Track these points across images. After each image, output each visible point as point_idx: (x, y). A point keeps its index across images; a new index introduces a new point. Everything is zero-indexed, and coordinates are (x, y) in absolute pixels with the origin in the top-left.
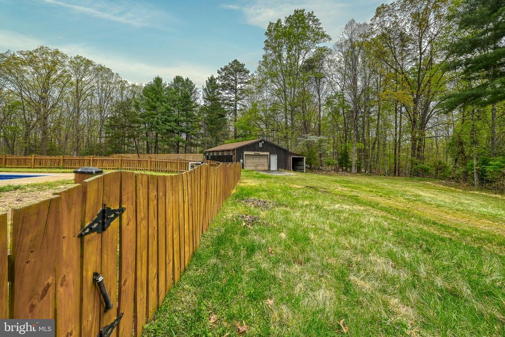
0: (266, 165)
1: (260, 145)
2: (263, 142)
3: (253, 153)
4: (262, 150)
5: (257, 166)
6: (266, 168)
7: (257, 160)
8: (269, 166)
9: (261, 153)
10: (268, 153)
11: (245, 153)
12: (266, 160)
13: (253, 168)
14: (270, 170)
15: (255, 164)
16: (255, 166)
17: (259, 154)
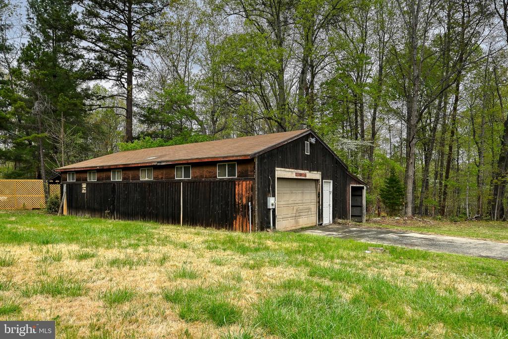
1: (307, 150)
2: (313, 139)
3: (293, 173)
4: (309, 163)
5: (298, 214)
7: (298, 197)
8: (321, 214)
9: (308, 175)
12: (313, 197)
14: (321, 224)
15: (295, 210)
16: (295, 217)
17: (306, 176)
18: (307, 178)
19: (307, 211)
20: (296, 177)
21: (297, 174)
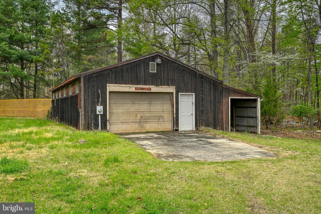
0: (168, 117)
1: (153, 69)
2: (159, 61)
3: (132, 88)
4: (156, 80)
5: (143, 121)
6: (168, 126)
7: (143, 107)
8: (176, 121)
9: (154, 89)
10: (171, 89)
11: (111, 87)
12: (167, 107)
13: (133, 127)
14: (177, 130)
15: (139, 117)
16: (140, 122)
17: (150, 90)
18: (152, 91)
19: (158, 118)
20: (136, 91)
21: (136, 88)
